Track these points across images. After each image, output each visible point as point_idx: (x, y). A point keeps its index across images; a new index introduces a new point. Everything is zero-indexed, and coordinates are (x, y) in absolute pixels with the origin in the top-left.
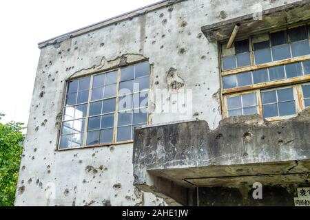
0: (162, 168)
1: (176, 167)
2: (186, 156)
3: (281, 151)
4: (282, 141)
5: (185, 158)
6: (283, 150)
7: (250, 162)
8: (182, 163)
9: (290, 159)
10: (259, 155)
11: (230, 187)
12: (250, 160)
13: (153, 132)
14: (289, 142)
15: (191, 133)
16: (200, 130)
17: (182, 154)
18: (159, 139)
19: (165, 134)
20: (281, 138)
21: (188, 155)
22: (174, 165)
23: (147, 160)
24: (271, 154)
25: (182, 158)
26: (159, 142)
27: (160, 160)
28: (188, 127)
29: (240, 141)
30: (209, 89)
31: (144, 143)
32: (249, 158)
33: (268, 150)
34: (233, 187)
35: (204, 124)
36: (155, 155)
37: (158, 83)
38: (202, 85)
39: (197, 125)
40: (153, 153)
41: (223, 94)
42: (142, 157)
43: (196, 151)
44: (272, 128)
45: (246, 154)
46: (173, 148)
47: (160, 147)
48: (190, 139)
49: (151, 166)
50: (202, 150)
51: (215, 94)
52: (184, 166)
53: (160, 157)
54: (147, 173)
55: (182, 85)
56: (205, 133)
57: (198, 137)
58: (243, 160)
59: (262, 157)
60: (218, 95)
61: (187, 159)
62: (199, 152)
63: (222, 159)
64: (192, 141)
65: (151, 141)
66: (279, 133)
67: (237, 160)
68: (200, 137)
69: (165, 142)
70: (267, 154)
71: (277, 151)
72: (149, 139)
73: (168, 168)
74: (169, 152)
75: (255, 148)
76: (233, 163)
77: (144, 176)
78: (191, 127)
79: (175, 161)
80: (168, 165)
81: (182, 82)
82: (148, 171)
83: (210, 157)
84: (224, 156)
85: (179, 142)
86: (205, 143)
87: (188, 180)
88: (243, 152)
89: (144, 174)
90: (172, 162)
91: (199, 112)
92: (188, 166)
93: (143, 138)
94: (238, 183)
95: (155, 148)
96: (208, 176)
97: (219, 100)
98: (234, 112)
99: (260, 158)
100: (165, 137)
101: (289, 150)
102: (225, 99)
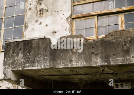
0: (21, 69)
1: (29, 68)
2: (36, 62)
3: (93, 59)
4: (94, 53)
5: (35, 63)
6: (94, 59)
7: (73, 66)
8: (33, 66)
9: (97, 65)
10: (80, 62)
11: (72, 81)
12: (74, 65)
13: (16, 45)
14: (98, 54)
15: (40, 46)
16: (46, 44)
17: (34, 60)
18: (20, 50)
19: (24, 46)
20: (93, 51)
21: (37, 61)
22: (28, 67)
23: (12, 64)
24: (86, 61)
25: (33, 63)
26: (20, 52)
27: (20, 64)
28: (38, 42)
29: (69, 52)
30: (64, 14)
31: (11, 52)
32: (74, 63)
33: (85, 58)
34: (75, 82)
35: (48, 40)
36: (17, 60)
37: (31, 9)
38: (60, 12)
39: (44, 41)
40: (16, 59)
41: (73, 19)
42: (9, 62)
43: (42, 58)
44: (89, 44)
45: (72, 61)
46: (29, 56)
47: (21, 55)
48: (39, 50)
49: (15, 67)
50: (46, 58)
51: (68, 18)
52: (34, 68)
53: (20, 62)
54: (12, 72)
55: (47, 11)
56: (49, 47)
57: (44, 49)
58: (69, 64)
59: (81, 63)
60: (69, 19)
61: (37, 63)
62: (44, 59)
63: (57, 64)
64: (40, 51)
65: (15, 51)
66: (93, 48)
67: (66, 65)
68: (45, 49)
69: (24, 51)
70: (84, 61)
71: (90, 59)
72: (14, 50)
73: (24, 69)
74: (26, 58)
75: (77, 57)
76: (64, 67)
77: (10, 74)
78: (40, 42)
79: (29, 64)
80: (25, 67)
81: (47, 9)
82: (12, 71)
83: (50, 62)
84: (59, 62)
85: (32, 52)
86: (48, 53)
87: (44, 77)
88: (70, 60)
89: (10, 72)
90: (27, 65)
91: (57, 31)
92: (36, 68)
93: (11, 49)
94: (77, 79)
95: (18, 56)
96: (54, 74)
97: (70, 23)
98: (80, 31)
99: (80, 64)
100: (24, 49)
101: (97, 59)
102: (74, 22)
